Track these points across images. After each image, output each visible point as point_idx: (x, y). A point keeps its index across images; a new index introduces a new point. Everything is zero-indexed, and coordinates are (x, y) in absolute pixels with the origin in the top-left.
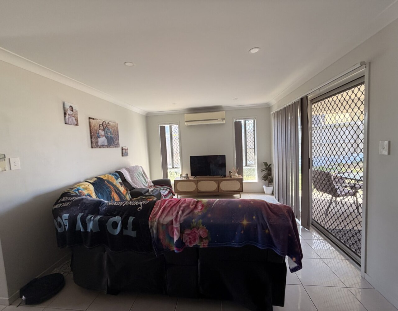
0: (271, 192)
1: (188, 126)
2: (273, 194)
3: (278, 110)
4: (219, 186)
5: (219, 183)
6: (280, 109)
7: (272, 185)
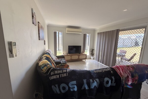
0: (93, 58)
1: (67, 33)
2: (93, 59)
3: (99, 32)
4: (79, 57)
5: (79, 56)
6: (100, 32)
7: (94, 56)
